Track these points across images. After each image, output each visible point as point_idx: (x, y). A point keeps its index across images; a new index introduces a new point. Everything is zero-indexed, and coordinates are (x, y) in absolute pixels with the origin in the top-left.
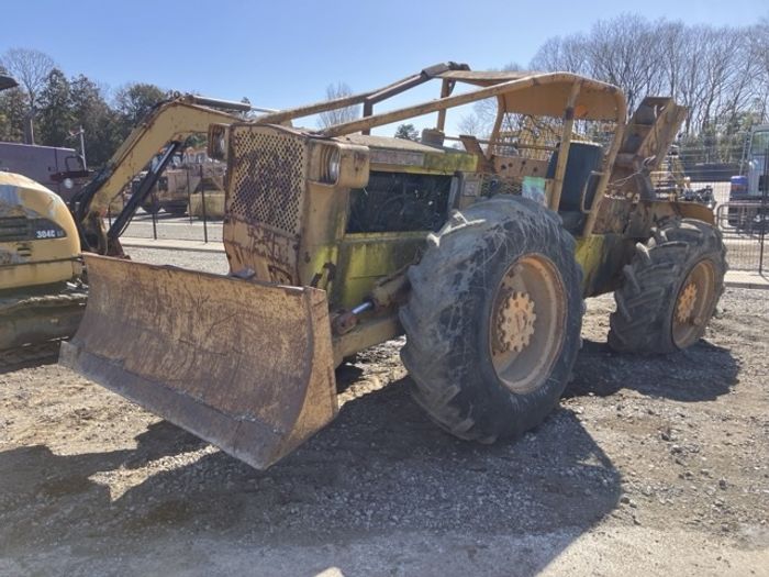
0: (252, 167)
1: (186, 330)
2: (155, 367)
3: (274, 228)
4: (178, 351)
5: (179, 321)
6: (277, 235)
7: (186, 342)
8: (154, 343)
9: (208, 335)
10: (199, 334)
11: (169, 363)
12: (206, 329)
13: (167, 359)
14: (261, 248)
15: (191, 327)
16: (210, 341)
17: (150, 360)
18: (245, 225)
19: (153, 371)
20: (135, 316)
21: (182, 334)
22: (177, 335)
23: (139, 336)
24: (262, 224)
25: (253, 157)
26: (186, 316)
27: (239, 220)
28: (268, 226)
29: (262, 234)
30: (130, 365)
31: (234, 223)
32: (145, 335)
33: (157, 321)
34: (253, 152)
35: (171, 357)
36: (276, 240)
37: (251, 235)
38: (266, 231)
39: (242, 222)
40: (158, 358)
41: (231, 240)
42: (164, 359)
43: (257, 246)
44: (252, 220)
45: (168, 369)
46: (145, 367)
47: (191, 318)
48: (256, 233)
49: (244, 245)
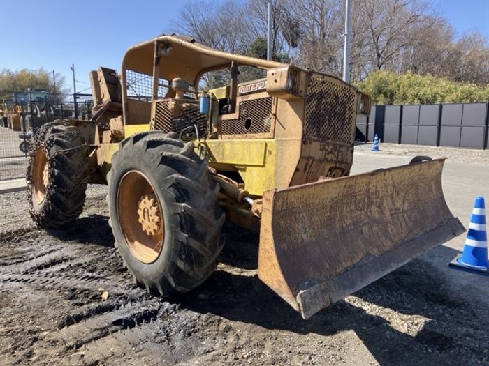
0: (319, 103)
1: (391, 206)
2: (390, 238)
3: (338, 142)
4: (393, 221)
5: (385, 204)
6: (341, 146)
7: (395, 213)
8: (375, 228)
9: (403, 202)
10: (399, 205)
11: (395, 231)
12: (401, 199)
13: (392, 230)
14: (330, 157)
15: (393, 203)
16: (406, 204)
17: (383, 239)
18: (318, 143)
19: (393, 242)
20: (348, 221)
21: (390, 211)
22: (387, 213)
23: (362, 233)
24: (330, 141)
25: (321, 96)
26: (389, 199)
27: (314, 141)
28: (334, 142)
29: (331, 147)
30: (375, 252)
31: (311, 143)
32: (365, 228)
33: (369, 214)
34: (321, 93)
35: (393, 227)
36: (340, 149)
37: (322, 149)
38: (334, 145)
39: (316, 141)
40: (386, 234)
41: (307, 156)
42: (390, 231)
43: (326, 156)
44: (323, 138)
45: (398, 234)
46: (385, 244)
47: (392, 198)
48: (326, 147)
49: (317, 158)
